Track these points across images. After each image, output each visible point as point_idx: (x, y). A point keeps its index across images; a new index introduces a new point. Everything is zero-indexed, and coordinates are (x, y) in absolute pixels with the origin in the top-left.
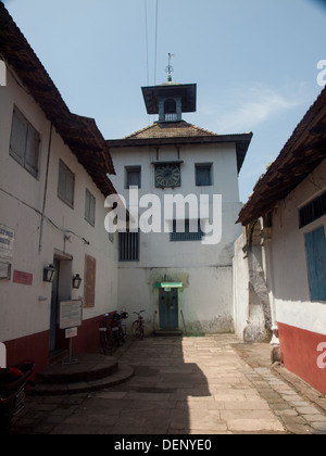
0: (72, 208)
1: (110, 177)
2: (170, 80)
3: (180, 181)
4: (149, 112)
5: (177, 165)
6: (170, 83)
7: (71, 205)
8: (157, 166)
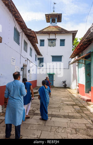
0: (27, 52)
1: (37, 44)
2: (54, 12)
3: (55, 44)
4: (47, 22)
5: (55, 40)
6: (54, 13)
7: (26, 51)
8: (49, 40)
